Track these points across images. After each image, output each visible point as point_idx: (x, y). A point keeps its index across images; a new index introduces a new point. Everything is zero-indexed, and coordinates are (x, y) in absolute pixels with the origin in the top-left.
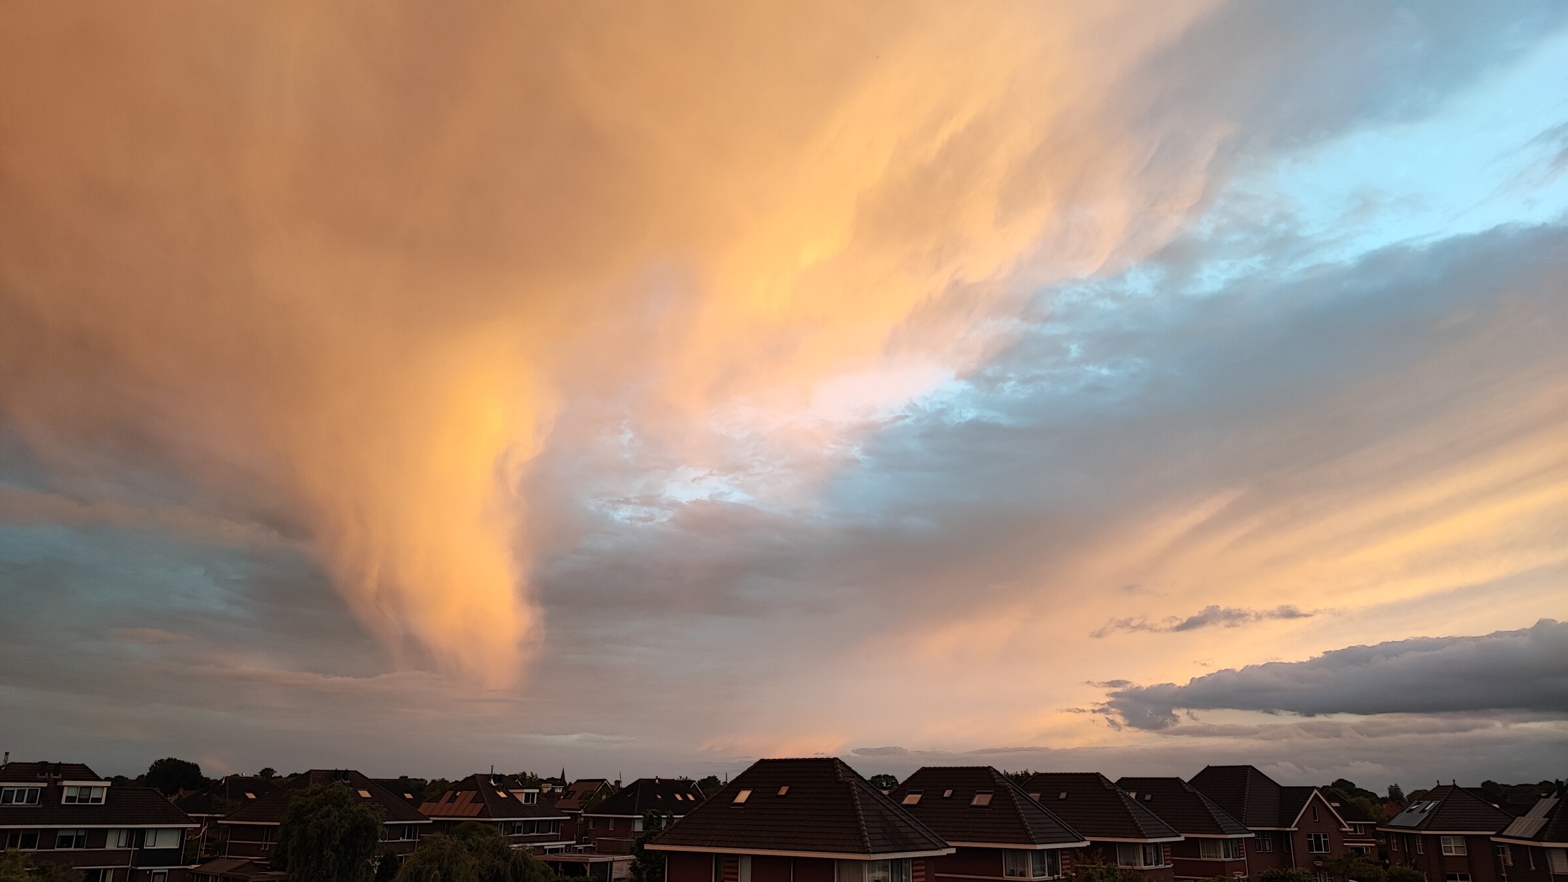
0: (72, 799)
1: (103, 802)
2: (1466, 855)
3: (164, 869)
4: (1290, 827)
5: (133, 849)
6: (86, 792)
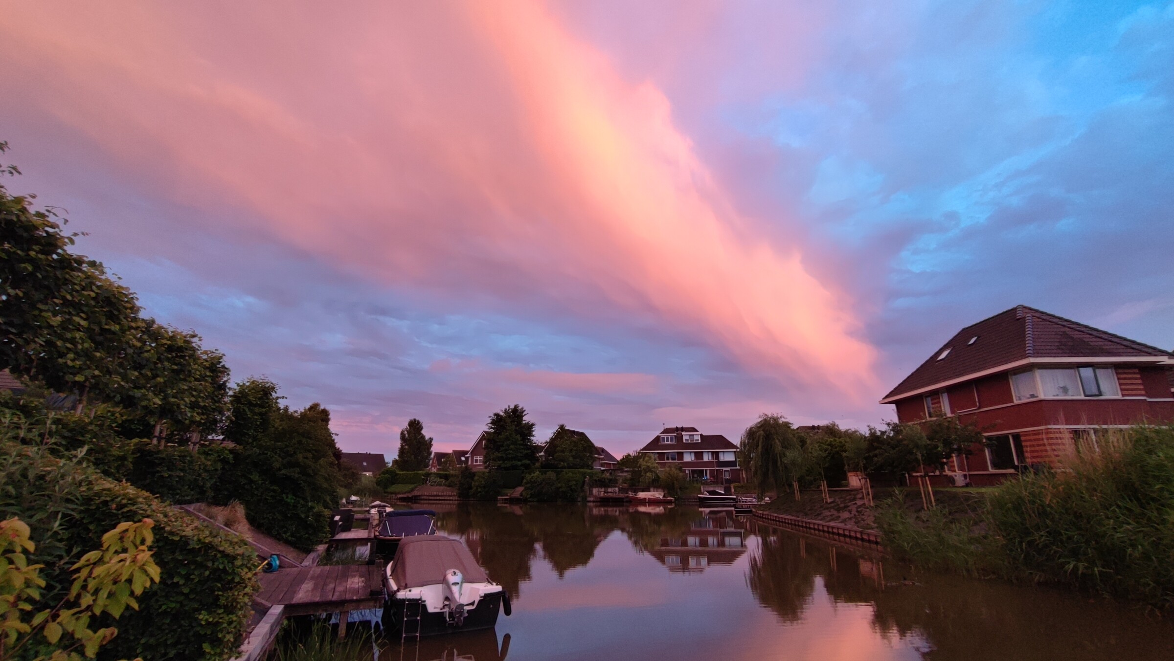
0: (686, 440)
1: (700, 441)
3: (728, 469)
5: (715, 461)
6: (692, 437)
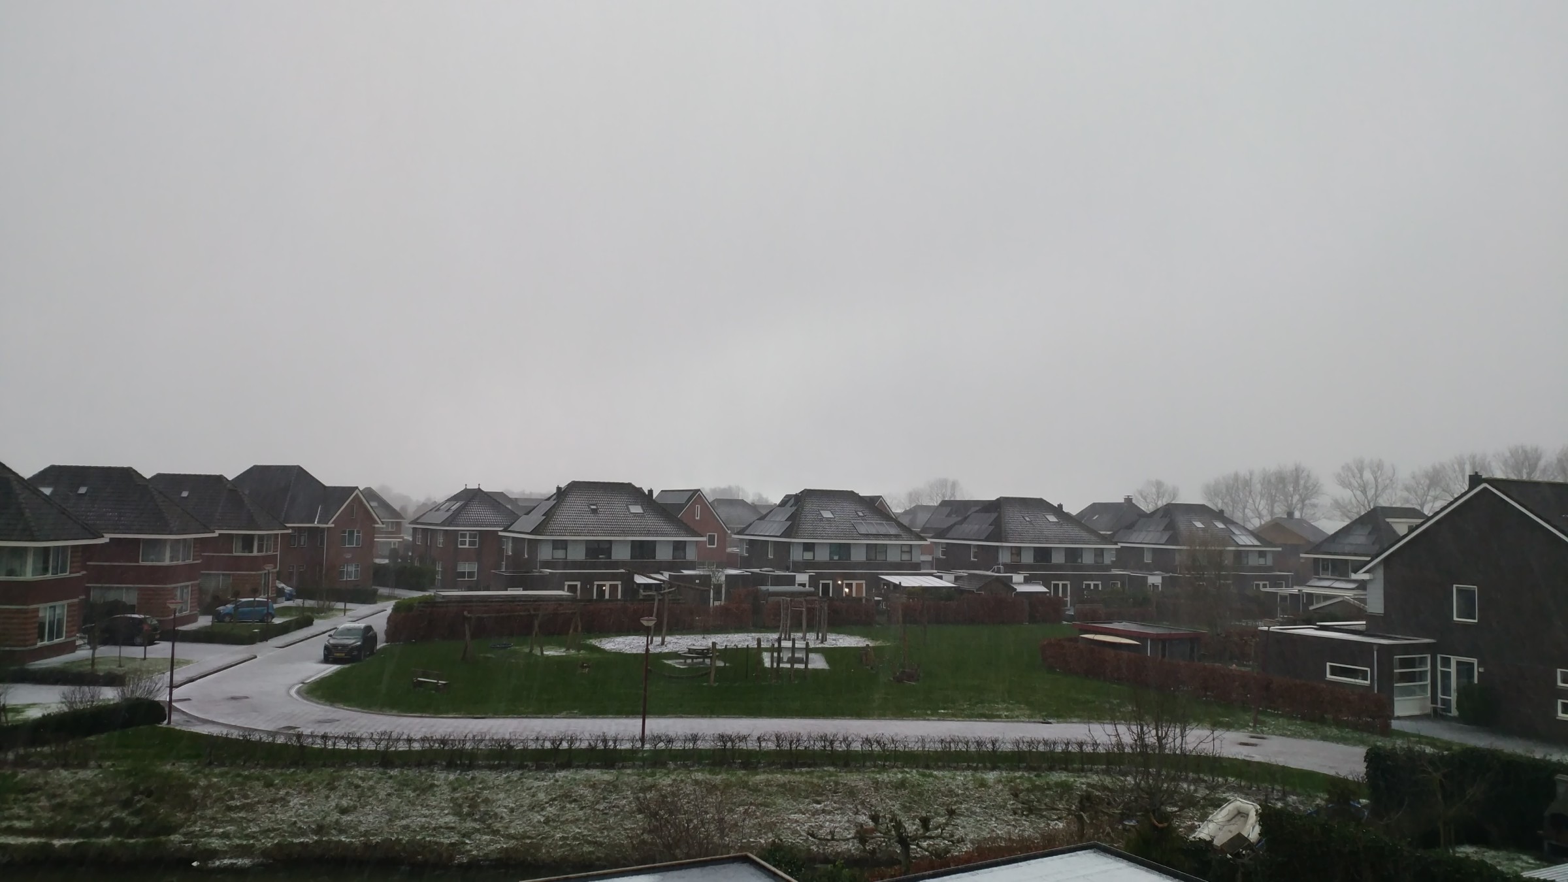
2: (477, 547)
4: (327, 524)
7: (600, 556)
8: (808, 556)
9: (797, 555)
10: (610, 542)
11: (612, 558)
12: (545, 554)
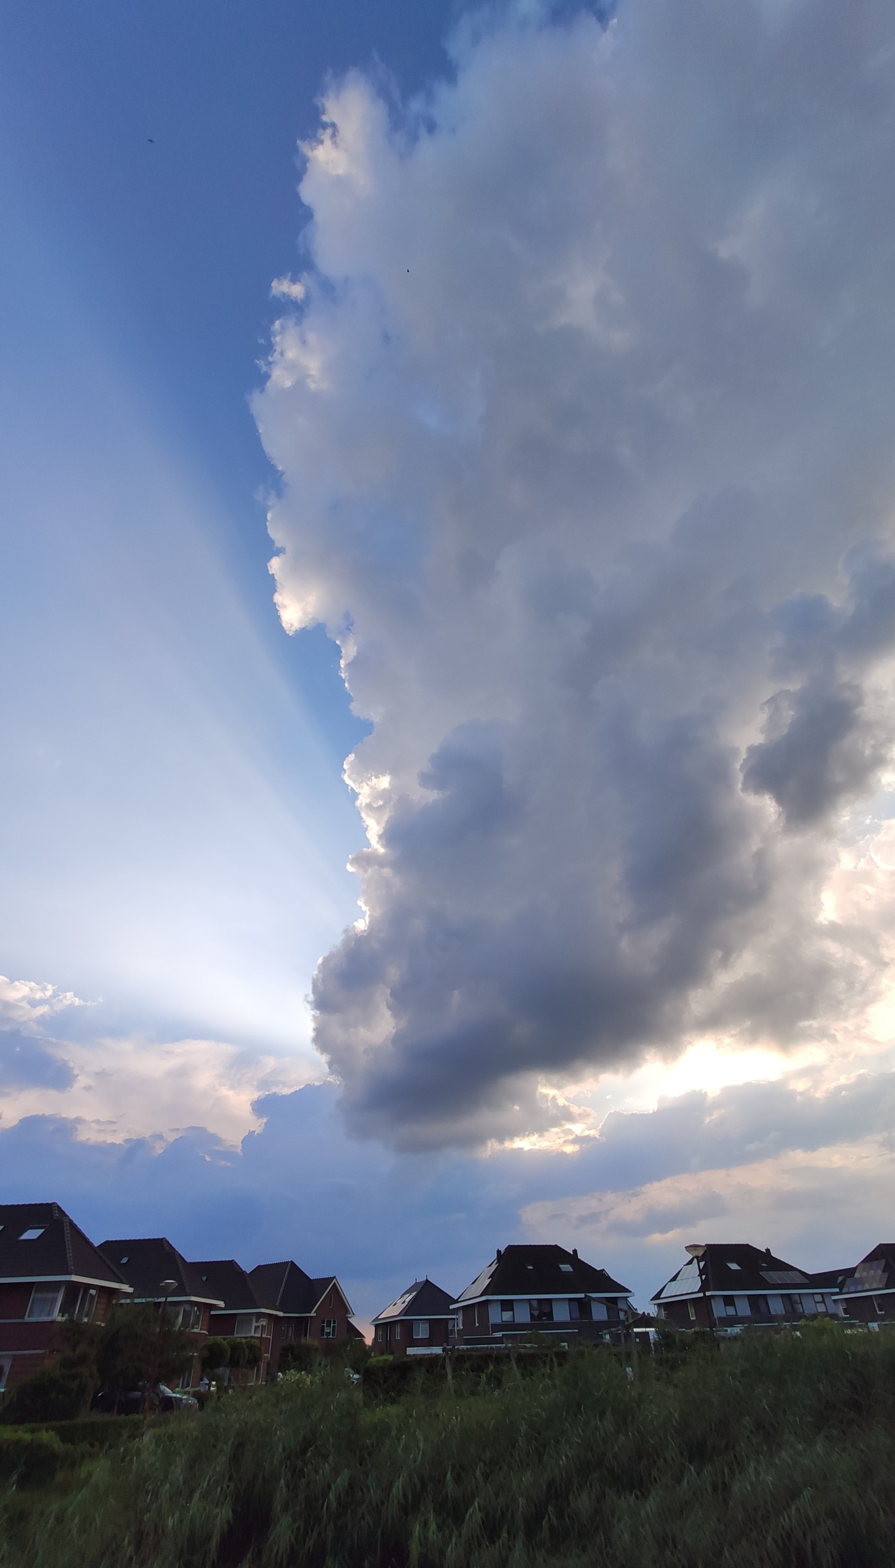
2: (428, 1337)
4: (310, 1313)
7: (544, 1318)
8: (731, 1311)
9: (719, 1310)
10: (550, 1300)
11: (555, 1319)
12: (497, 1316)
